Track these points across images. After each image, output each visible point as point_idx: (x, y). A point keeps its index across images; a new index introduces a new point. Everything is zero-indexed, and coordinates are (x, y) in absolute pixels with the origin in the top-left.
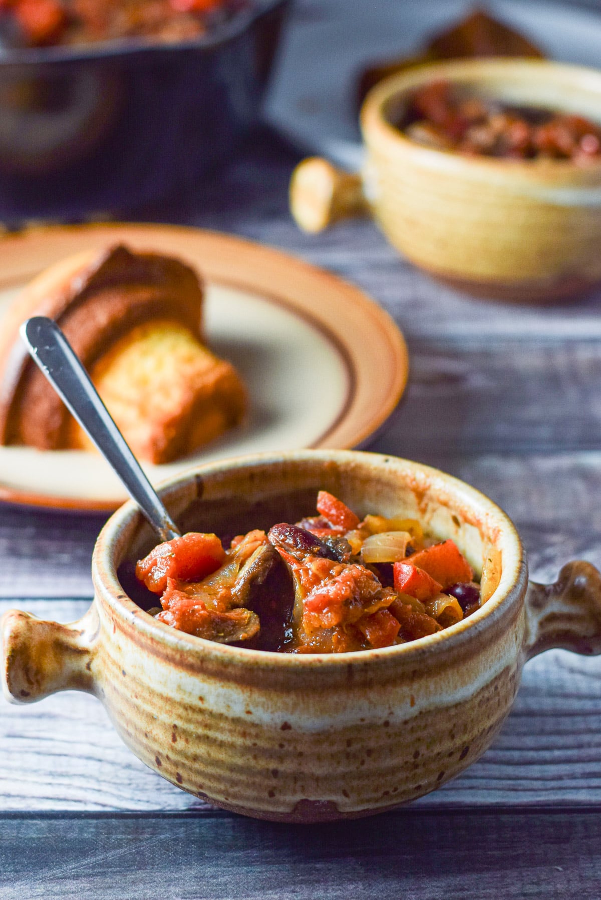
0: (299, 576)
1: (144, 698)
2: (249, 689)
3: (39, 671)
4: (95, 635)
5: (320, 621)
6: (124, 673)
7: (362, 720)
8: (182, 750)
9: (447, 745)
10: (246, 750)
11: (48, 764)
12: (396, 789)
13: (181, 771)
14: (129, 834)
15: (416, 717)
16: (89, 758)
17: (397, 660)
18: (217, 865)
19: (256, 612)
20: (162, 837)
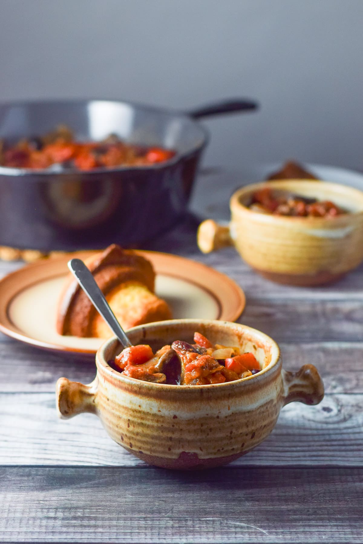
0: (183, 360)
1: (116, 409)
2: (159, 400)
3: (72, 403)
4: (97, 388)
5: (191, 375)
6: (108, 400)
7: (207, 415)
8: (132, 431)
9: (244, 430)
10: (159, 428)
11: (76, 449)
12: (223, 449)
13: (132, 442)
14: (110, 473)
15: (231, 415)
16: (94, 448)
17: (222, 388)
18: (147, 485)
19: (164, 374)
20: (124, 475)
